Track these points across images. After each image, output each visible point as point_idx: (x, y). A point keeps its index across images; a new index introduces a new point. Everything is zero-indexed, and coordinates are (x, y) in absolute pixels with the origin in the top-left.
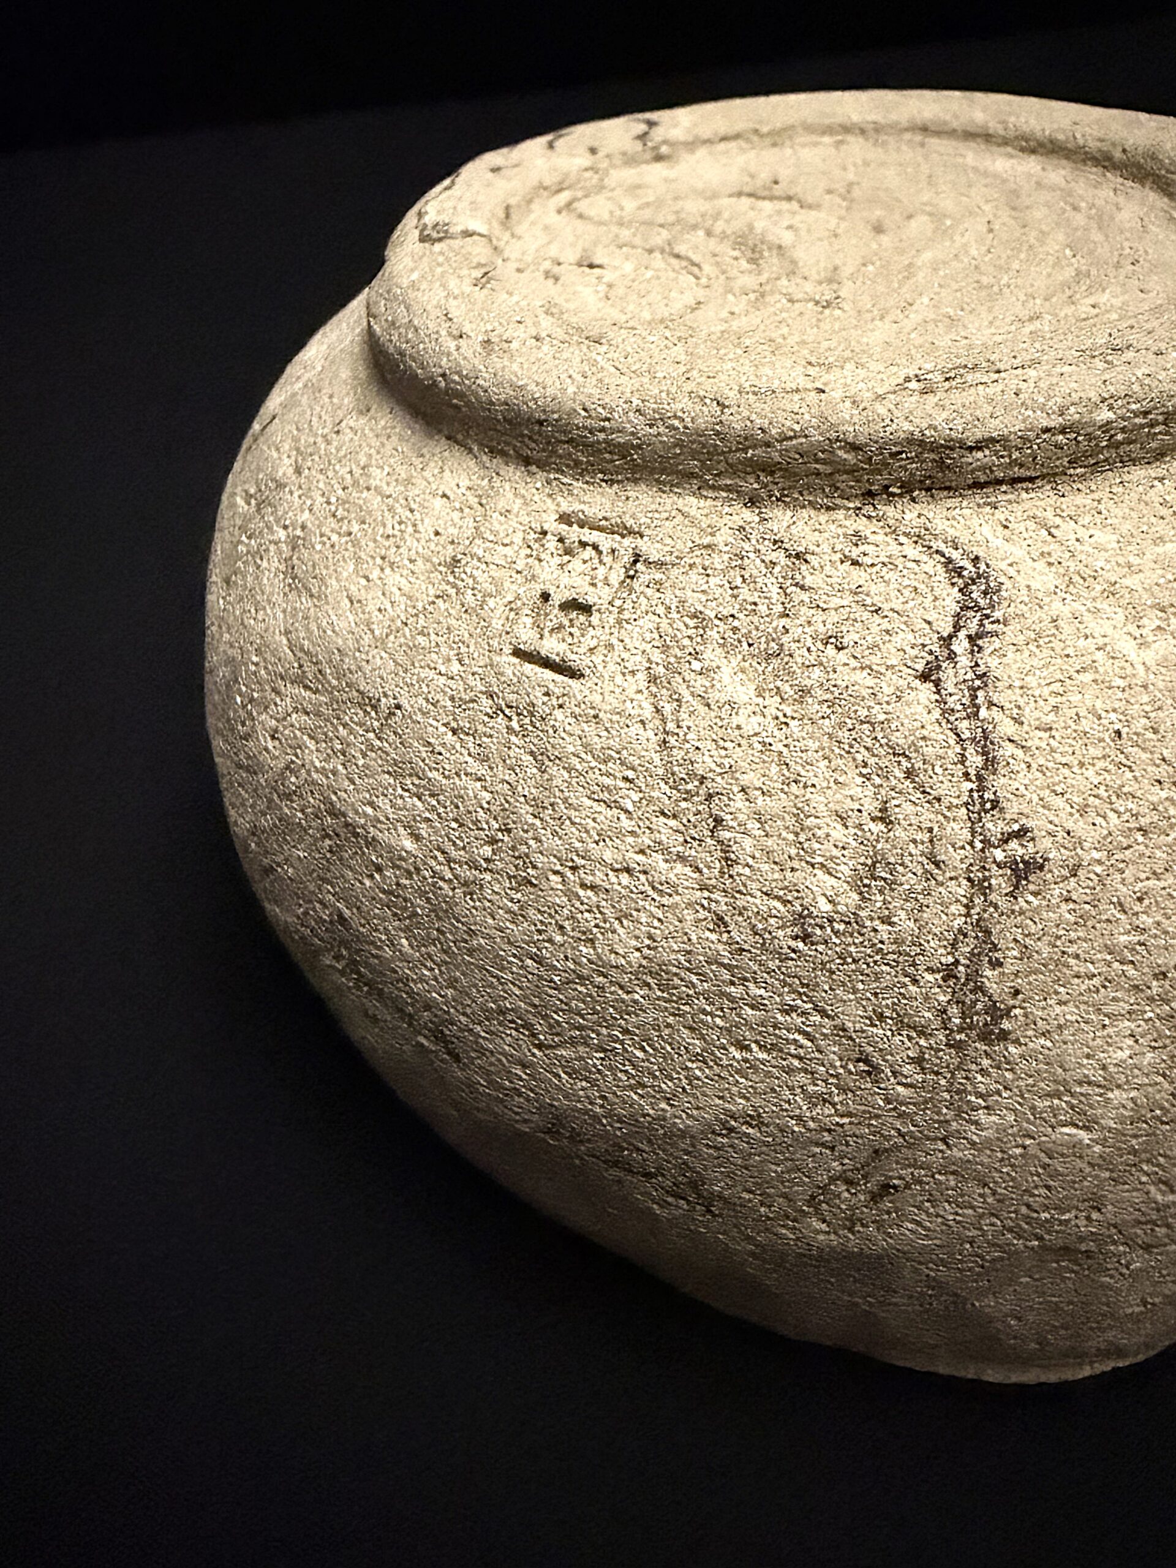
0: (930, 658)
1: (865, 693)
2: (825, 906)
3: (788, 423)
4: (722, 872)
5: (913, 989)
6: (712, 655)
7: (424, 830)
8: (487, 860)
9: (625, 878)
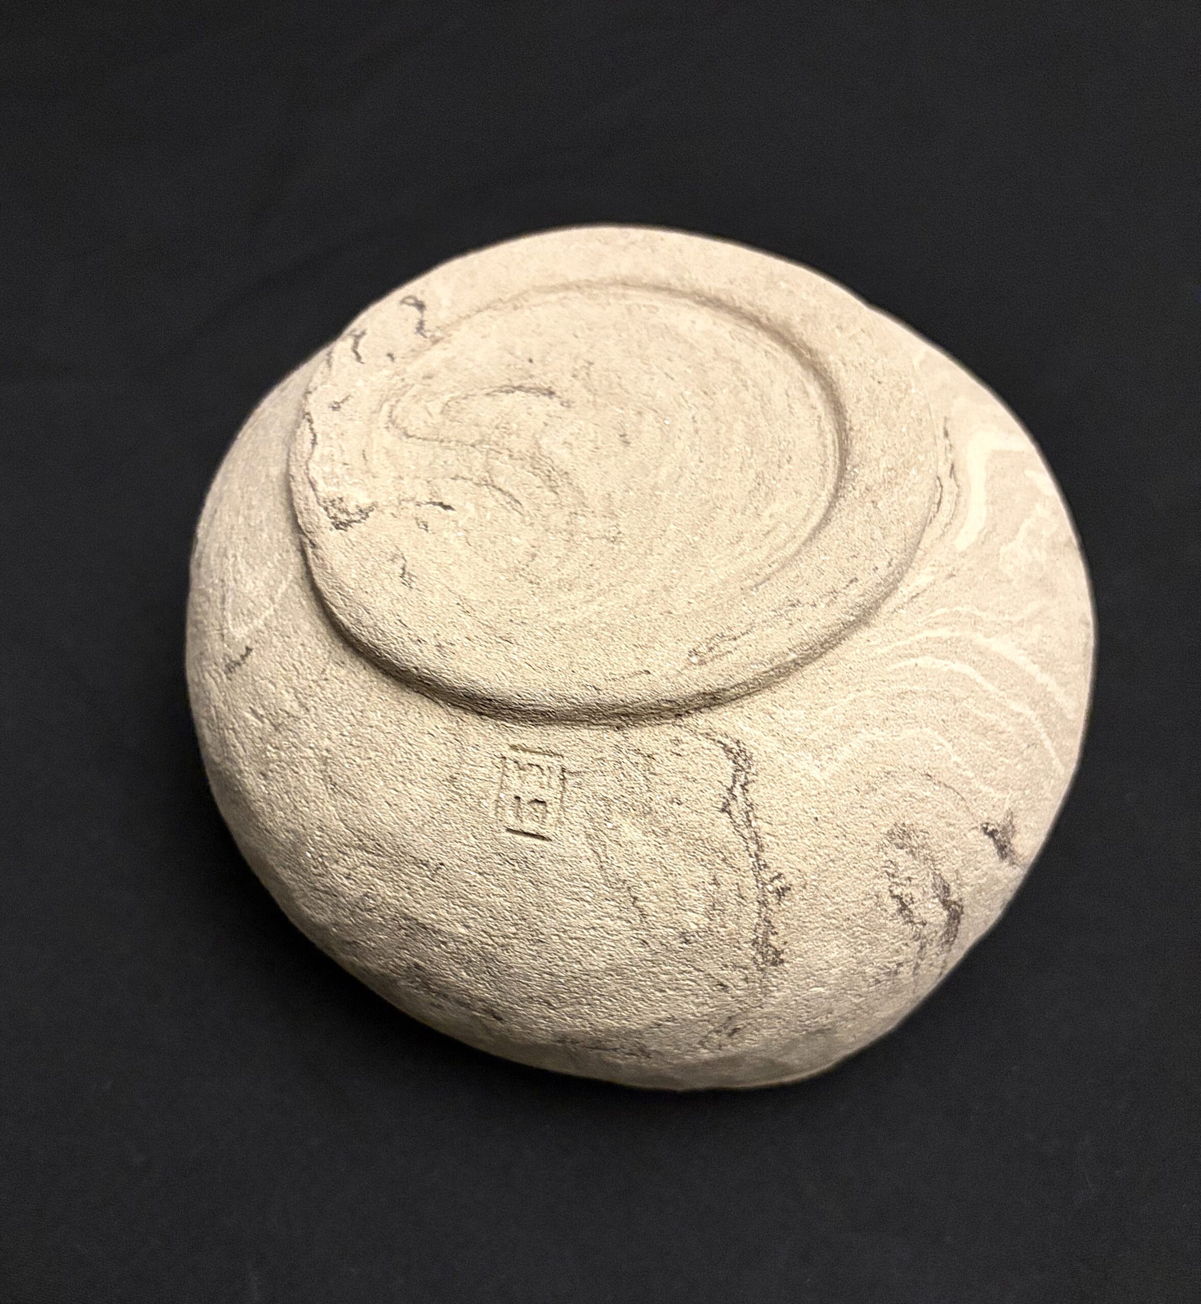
0: (725, 801)
1: (696, 825)
2: (694, 927)
3: (636, 696)
4: (641, 921)
5: (739, 952)
6: (616, 819)
7: (471, 923)
8: (514, 934)
9: (592, 932)
